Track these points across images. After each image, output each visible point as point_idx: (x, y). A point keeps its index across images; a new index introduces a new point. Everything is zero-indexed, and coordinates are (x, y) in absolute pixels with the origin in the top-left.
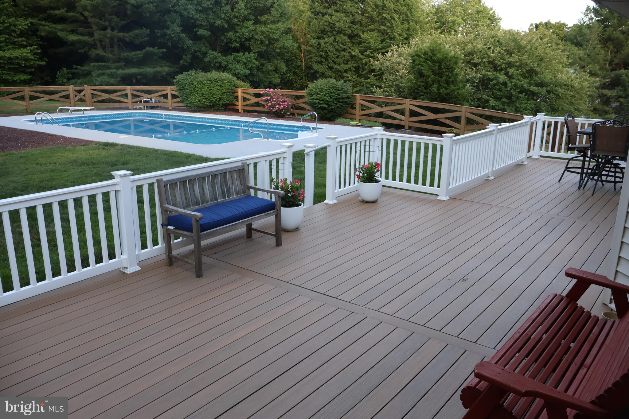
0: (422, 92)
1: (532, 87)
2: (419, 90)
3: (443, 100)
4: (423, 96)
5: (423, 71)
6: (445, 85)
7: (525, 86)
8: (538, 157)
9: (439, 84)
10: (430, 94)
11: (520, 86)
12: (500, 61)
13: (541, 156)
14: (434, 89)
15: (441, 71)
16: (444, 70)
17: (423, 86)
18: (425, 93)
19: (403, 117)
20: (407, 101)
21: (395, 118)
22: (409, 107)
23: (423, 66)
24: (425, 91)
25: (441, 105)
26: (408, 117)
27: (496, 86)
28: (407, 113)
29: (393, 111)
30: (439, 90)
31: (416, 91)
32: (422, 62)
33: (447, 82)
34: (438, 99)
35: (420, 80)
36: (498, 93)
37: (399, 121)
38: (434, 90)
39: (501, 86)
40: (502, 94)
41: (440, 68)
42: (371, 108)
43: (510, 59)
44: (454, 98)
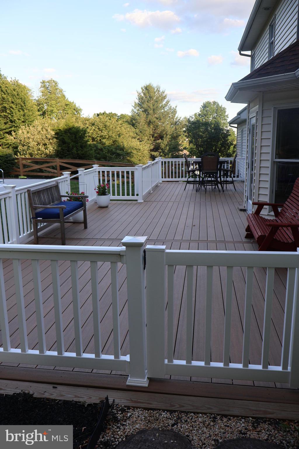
0: (66, 153)
1: (118, 151)
2: (63, 153)
3: (81, 158)
4: (67, 156)
5: (66, 140)
6: (81, 149)
7: (114, 150)
8: (162, 182)
9: (76, 148)
10: (72, 154)
11: (111, 150)
12: (96, 136)
13: (163, 181)
14: (74, 150)
15: (76, 140)
16: (78, 139)
17: (66, 150)
18: (68, 154)
19: (55, 171)
20: (57, 160)
21: (49, 172)
22: (59, 164)
23: (64, 136)
24: (68, 153)
25: (81, 161)
26: (59, 170)
27: (96, 151)
28: (58, 168)
29: (47, 167)
30: (77, 152)
31: (61, 153)
32: (63, 134)
33: (81, 147)
34: (78, 158)
35: (64, 146)
36: (98, 156)
37: (53, 174)
38: (74, 152)
39: (99, 151)
40: (100, 156)
41: (75, 138)
42: (32, 167)
43: (102, 134)
44: (87, 157)
